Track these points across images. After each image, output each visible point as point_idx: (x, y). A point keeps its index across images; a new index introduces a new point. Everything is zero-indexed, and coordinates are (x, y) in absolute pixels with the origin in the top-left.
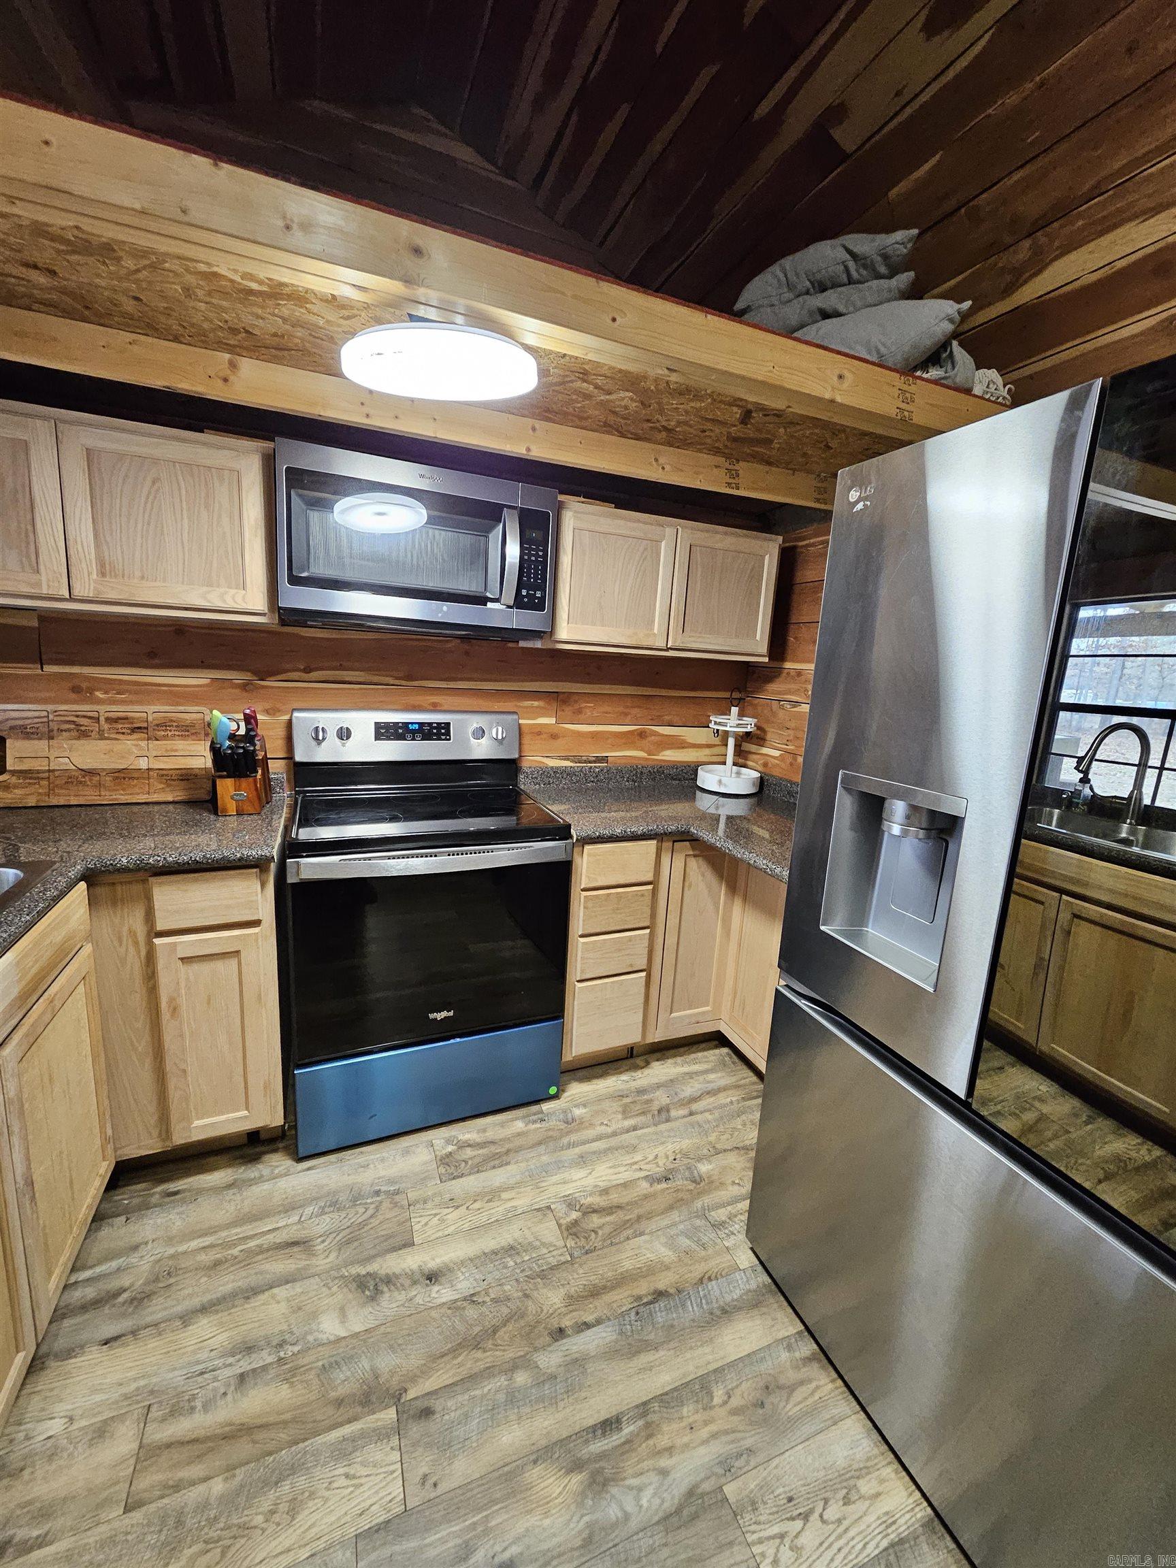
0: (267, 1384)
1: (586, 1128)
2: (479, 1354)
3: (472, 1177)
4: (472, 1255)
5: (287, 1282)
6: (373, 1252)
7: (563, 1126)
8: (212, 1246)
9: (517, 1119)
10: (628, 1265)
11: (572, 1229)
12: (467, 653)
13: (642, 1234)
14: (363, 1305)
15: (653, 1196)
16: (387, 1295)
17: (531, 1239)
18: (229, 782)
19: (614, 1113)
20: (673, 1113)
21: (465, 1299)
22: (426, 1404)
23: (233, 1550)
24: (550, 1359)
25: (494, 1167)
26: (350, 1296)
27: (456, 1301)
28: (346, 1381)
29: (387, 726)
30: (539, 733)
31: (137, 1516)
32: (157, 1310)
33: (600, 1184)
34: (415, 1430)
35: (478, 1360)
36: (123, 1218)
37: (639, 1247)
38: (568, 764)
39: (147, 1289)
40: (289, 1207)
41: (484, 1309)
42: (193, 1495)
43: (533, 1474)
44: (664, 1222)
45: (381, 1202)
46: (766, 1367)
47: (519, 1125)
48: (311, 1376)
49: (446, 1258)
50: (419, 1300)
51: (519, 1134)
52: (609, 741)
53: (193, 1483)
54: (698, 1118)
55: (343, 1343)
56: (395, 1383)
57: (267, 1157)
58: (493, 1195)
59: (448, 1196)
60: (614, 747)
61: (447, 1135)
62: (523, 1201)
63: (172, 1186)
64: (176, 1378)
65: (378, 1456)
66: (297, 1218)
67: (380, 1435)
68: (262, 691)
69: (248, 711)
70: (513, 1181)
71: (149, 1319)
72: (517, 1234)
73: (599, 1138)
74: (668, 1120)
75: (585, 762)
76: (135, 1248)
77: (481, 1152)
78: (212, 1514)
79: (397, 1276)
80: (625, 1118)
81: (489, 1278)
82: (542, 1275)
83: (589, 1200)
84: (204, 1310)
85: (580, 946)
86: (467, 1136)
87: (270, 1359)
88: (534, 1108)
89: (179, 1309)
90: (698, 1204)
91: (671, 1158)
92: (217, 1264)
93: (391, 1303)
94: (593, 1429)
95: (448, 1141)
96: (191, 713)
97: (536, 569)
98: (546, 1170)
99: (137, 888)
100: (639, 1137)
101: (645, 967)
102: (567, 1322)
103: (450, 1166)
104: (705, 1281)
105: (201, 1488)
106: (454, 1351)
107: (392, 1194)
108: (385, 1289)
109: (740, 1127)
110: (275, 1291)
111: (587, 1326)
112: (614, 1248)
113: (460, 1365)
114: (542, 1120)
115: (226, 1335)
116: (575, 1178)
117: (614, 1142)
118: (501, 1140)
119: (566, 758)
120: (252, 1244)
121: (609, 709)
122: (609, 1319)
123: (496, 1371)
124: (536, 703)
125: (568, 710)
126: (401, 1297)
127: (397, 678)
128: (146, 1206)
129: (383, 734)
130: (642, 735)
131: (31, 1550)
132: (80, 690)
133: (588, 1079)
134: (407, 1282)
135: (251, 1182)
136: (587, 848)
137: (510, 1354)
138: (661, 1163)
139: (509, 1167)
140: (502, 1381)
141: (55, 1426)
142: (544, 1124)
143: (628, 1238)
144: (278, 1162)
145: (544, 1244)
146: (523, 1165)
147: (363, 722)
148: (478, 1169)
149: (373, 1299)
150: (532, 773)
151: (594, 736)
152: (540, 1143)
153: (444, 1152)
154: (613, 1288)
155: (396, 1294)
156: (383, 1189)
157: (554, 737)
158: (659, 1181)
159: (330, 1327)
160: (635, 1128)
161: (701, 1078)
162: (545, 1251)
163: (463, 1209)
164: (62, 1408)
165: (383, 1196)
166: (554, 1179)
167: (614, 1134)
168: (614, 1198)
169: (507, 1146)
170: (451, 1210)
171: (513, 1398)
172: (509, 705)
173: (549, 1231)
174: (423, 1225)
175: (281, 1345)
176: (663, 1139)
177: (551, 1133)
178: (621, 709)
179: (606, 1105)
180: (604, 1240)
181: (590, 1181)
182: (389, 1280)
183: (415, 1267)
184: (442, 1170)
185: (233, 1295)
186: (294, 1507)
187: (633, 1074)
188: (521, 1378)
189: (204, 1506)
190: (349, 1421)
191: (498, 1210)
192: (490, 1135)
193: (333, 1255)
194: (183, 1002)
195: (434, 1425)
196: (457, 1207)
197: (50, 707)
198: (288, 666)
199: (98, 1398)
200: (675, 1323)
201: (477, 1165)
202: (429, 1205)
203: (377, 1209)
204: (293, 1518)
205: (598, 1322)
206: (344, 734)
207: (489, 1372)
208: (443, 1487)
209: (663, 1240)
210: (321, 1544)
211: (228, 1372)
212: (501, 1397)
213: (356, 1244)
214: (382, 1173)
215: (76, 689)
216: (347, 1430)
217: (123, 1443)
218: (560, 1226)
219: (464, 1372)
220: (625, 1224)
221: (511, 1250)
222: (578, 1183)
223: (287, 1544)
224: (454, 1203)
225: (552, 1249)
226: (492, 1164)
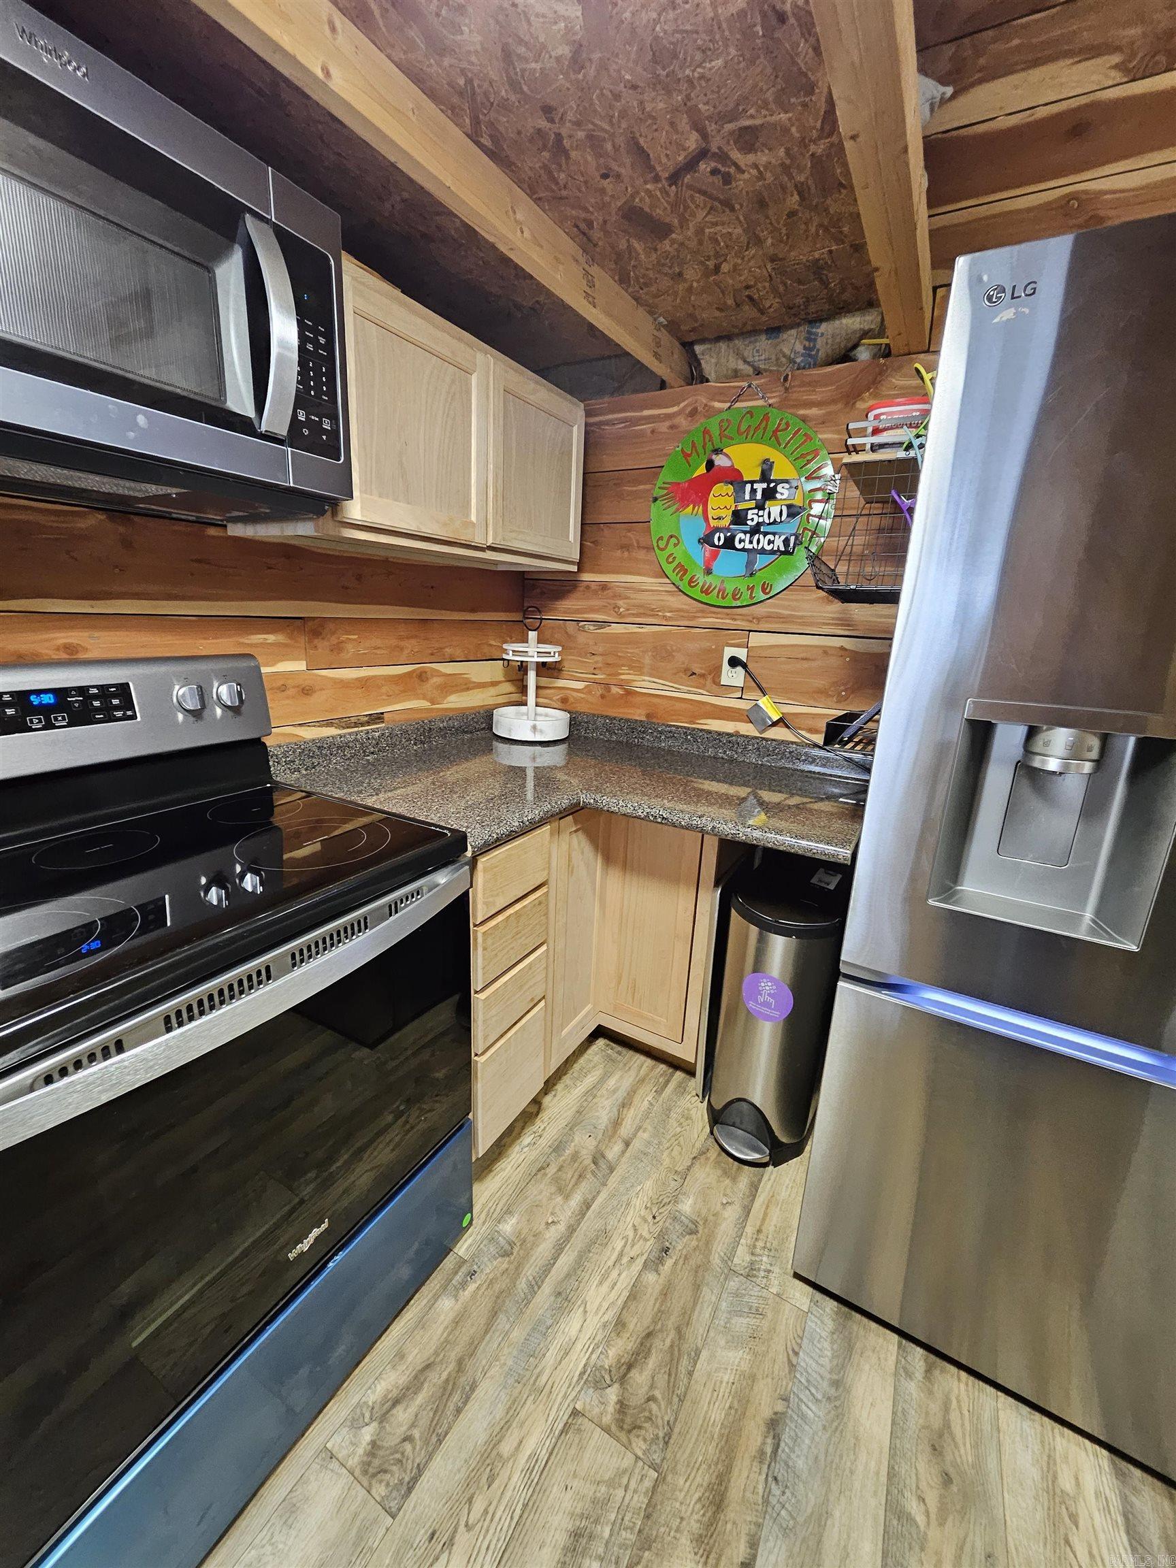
3: (438, 1460)
7: (503, 1264)
9: (436, 1298)
10: (717, 1415)
19: (550, 1199)
25: (459, 1411)
33: (606, 1318)
37: (709, 1375)
38: (332, 731)
47: (447, 1305)
51: (457, 1322)
52: (384, 690)
54: (636, 1144)
59: (422, 1535)
60: (391, 698)
61: (344, 1414)
70: (500, 1412)
72: (567, 1502)
73: (559, 1249)
74: (612, 1169)
77: (420, 1398)
80: (567, 1197)
86: (381, 1388)
88: (449, 1263)
91: (650, 1218)
95: (355, 1424)
98: (531, 1353)
100: (599, 1214)
104: (794, 1361)
109: (679, 1129)
112: (687, 1404)
116: (573, 1332)
117: (578, 1242)
118: (436, 1354)
119: (329, 723)
121: (378, 642)
122: (759, 1526)
130: (422, 677)
138: (645, 1234)
139: (479, 1392)
142: (479, 1279)
145: (611, 1484)
146: (495, 1371)
148: (436, 1436)
150: (285, 754)
151: (364, 683)
152: (494, 1314)
153: (360, 1451)
154: (729, 1468)
157: (307, 691)
158: (660, 1260)
160: (587, 1205)
161: (603, 1091)
162: (620, 1493)
163: (462, 1538)
167: (572, 1230)
168: (637, 1324)
169: (453, 1355)
170: (444, 1557)
176: (625, 1198)
177: (497, 1287)
178: (394, 642)
180: (670, 1402)
184: (380, 1490)
187: (534, 1128)
191: (514, 1478)
192: (415, 1357)
196: (450, 1543)
201: (432, 1428)
205: (754, 1544)
218: (607, 1430)
222: (584, 1338)
225: (625, 1481)
226: (451, 1406)
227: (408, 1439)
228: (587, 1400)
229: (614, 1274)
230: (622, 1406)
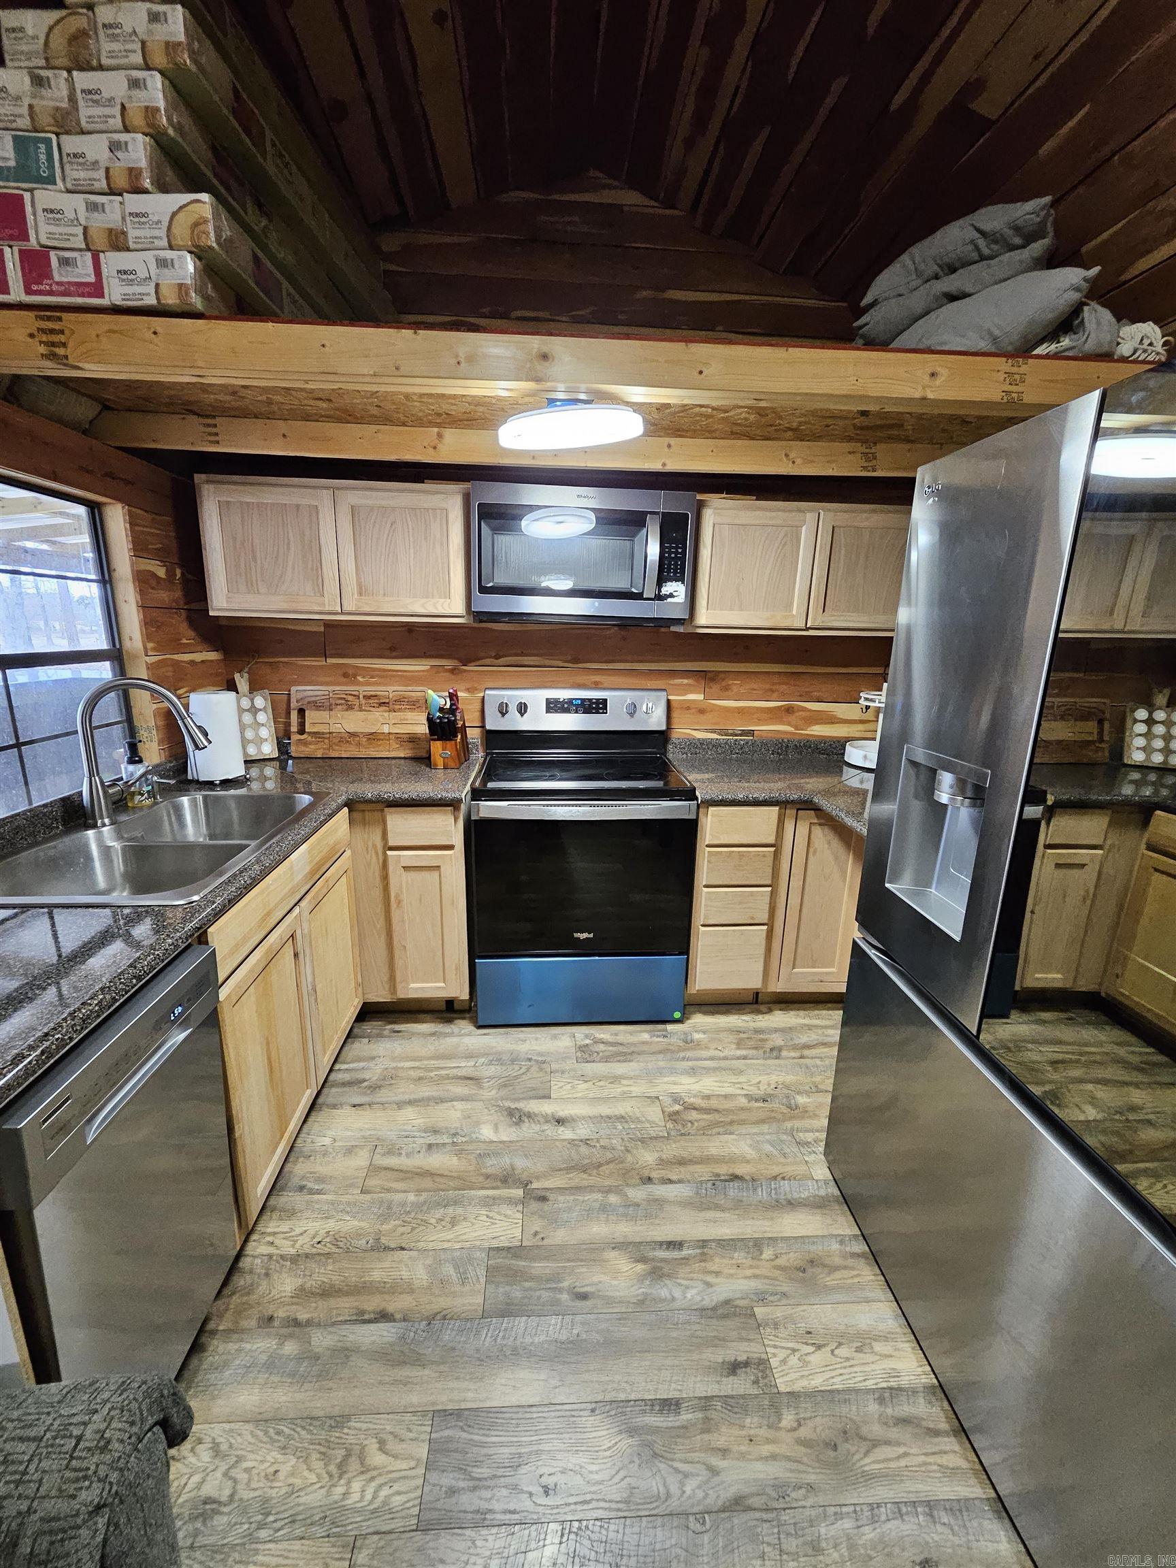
0: (445, 1153)
1: (702, 1049)
2: (585, 1176)
4: (591, 1115)
5: (463, 1100)
6: (521, 1096)
8: (419, 1068)
11: (673, 1117)
12: (624, 639)
13: (731, 1133)
14: (510, 1126)
15: (749, 1110)
16: (527, 1124)
17: (638, 1115)
18: (439, 743)
20: (784, 1053)
21: (581, 1141)
22: (543, 1194)
23: (417, 1230)
24: (638, 1194)
26: (502, 1118)
27: (573, 1140)
28: (493, 1165)
29: (556, 701)
30: (688, 708)
31: (368, 1197)
32: (383, 1095)
34: (535, 1205)
35: (584, 1179)
36: (367, 1040)
38: (715, 736)
39: (379, 1083)
40: (470, 1056)
41: (594, 1150)
42: (398, 1197)
43: (612, 1254)
44: (754, 1129)
45: (531, 1066)
46: (817, 1249)
47: (646, 1037)
48: (472, 1157)
49: (572, 1112)
50: (549, 1132)
51: (643, 1043)
52: (755, 716)
53: (398, 1191)
54: (808, 1061)
55: (495, 1144)
56: (524, 1177)
57: (457, 1021)
58: (615, 1079)
59: (580, 1073)
62: (637, 1089)
63: (397, 1027)
64: (392, 1135)
65: (509, 1212)
66: (473, 1063)
67: (510, 1201)
68: (465, 674)
69: (451, 691)
70: (632, 1074)
71: (378, 1100)
72: (629, 1109)
73: (712, 1059)
74: (777, 1058)
75: (732, 735)
76: (373, 1058)
77: (611, 1048)
78: (408, 1209)
79: (536, 1115)
80: (738, 1048)
81: (602, 1132)
82: (643, 1141)
83: (692, 1100)
84: (410, 1103)
85: (704, 894)
87: (447, 1141)
88: (660, 1027)
89: (396, 1099)
90: (789, 1125)
91: (773, 1086)
92: (420, 1079)
93: (528, 1130)
94: (661, 1243)
95: (587, 1036)
96: (415, 692)
97: (676, 565)
98: (661, 1072)
99: (377, 815)
100: (746, 1065)
101: (766, 921)
102: (654, 1175)
103: (585, 1053)
104: (779, 1179)
105: (402, 1195)
106: (569, 1169)
107: (541, 1063)
108: (526, 1120)
110: (455, 1103)
111: (670, 1181)
112: (705, 1137)
113: (570, 1179)
114: (665, 1036)
115: (422, 1120)
116: (683, 1082)
117: (723, 1064)
119: (713, 731)
120: (443, 1072)
121: (755, 686)
122: (689, 1182)
123: (596, 1189)
124: (685, 681)
125: (716, 688)
126: (537, 1128)
127: (566, 662)
128: (380, 1036)
129: (552, 708)
130: (789, 710)
131: (314, 1194)
132: (349, 676)
133: (713, 1013)
134: (542, 1120)
135: (446, 1035)
136: (711, 809)
137: (608, 1182)
139: (631, 1064)
140: (599, 1196)
141: (327, 1141)
142: (665, 1040)
143: (719, 1134)
144: (463, 1027)
145: (648, 1121)
147: (537, 698)
148: (607, 1059)
149: (517, 1124)
151: (740, 711)
152: (660, 1052)
155: (533, 1125)
156: (534, 1058)
157: (702, 711)
158: (757, 1100)
159: (487, 1132)
160: (745, 1058)
161: (820, 1032)
162: (648, 1125)
164: (330, 1133)
165: (533, 1063)
166: (666, 1079)
167: (726, 1058)
168: (714, 1103)
169: (632, 1049)
171: (604, 1208)
172: (660, 683)
173: (654, 1114)
174: (559, 1087)
175: (455, 1135)
176: (769, 1071)
177: (670, 1047)
178: (768, 686)
179: (723, 1035)
181: (696, 1087)
182: (530, 1116)
183: (549, 1112)
184: (579, 1054)
185: (429, 1099)
186: (454, 1222)
187: (755, 1017)
188: (613, 1199)
189: (403, 1204)
190: (493, 1188)
191: (617, 1090)
192: (620, 1039)
193: (494, 1092)
194: (404, 896)
195: (546, 1207)
197: (331, 688)
198: (482, 654)
199: (350, 1133)
200: (744, 1199)
201: (608, 1057)
202: (566, 1075)
203: (528, 1070)
204: (453, 1226)
205: (680, 1181)
206: (522, 709)
207: (590, 1189)
208: (546, 1242)
209: (749, 1142)
210: (467, 1245)
211: (422, 1141)
212: (597, 1205)
213: (511, 1088)
214: (536, 1048)
215: (345, 675)
216: (490, 1192)
217: (361, 1160)
219: (572, 1184)
220: (718, 1124)
221: (621, 1118)
223: (448, 1237)
224: (583, 1078)
227: (598, 1053)
228: (667, 1100)
229: (726, 1085)
230: (677, 1112)
